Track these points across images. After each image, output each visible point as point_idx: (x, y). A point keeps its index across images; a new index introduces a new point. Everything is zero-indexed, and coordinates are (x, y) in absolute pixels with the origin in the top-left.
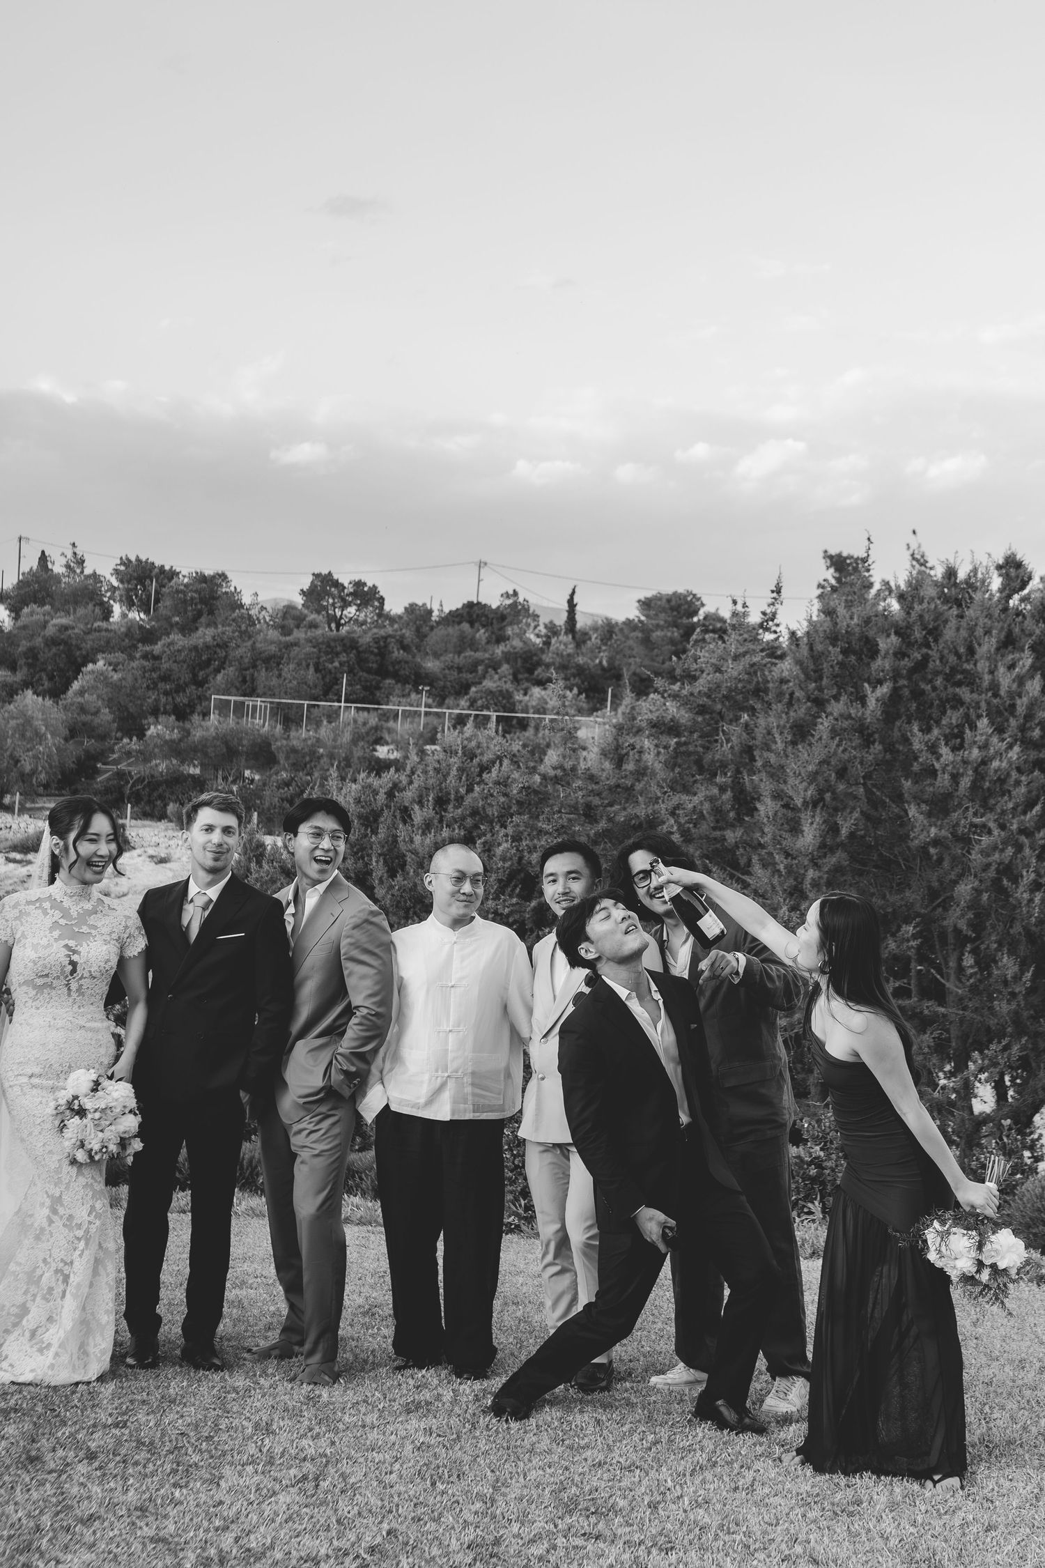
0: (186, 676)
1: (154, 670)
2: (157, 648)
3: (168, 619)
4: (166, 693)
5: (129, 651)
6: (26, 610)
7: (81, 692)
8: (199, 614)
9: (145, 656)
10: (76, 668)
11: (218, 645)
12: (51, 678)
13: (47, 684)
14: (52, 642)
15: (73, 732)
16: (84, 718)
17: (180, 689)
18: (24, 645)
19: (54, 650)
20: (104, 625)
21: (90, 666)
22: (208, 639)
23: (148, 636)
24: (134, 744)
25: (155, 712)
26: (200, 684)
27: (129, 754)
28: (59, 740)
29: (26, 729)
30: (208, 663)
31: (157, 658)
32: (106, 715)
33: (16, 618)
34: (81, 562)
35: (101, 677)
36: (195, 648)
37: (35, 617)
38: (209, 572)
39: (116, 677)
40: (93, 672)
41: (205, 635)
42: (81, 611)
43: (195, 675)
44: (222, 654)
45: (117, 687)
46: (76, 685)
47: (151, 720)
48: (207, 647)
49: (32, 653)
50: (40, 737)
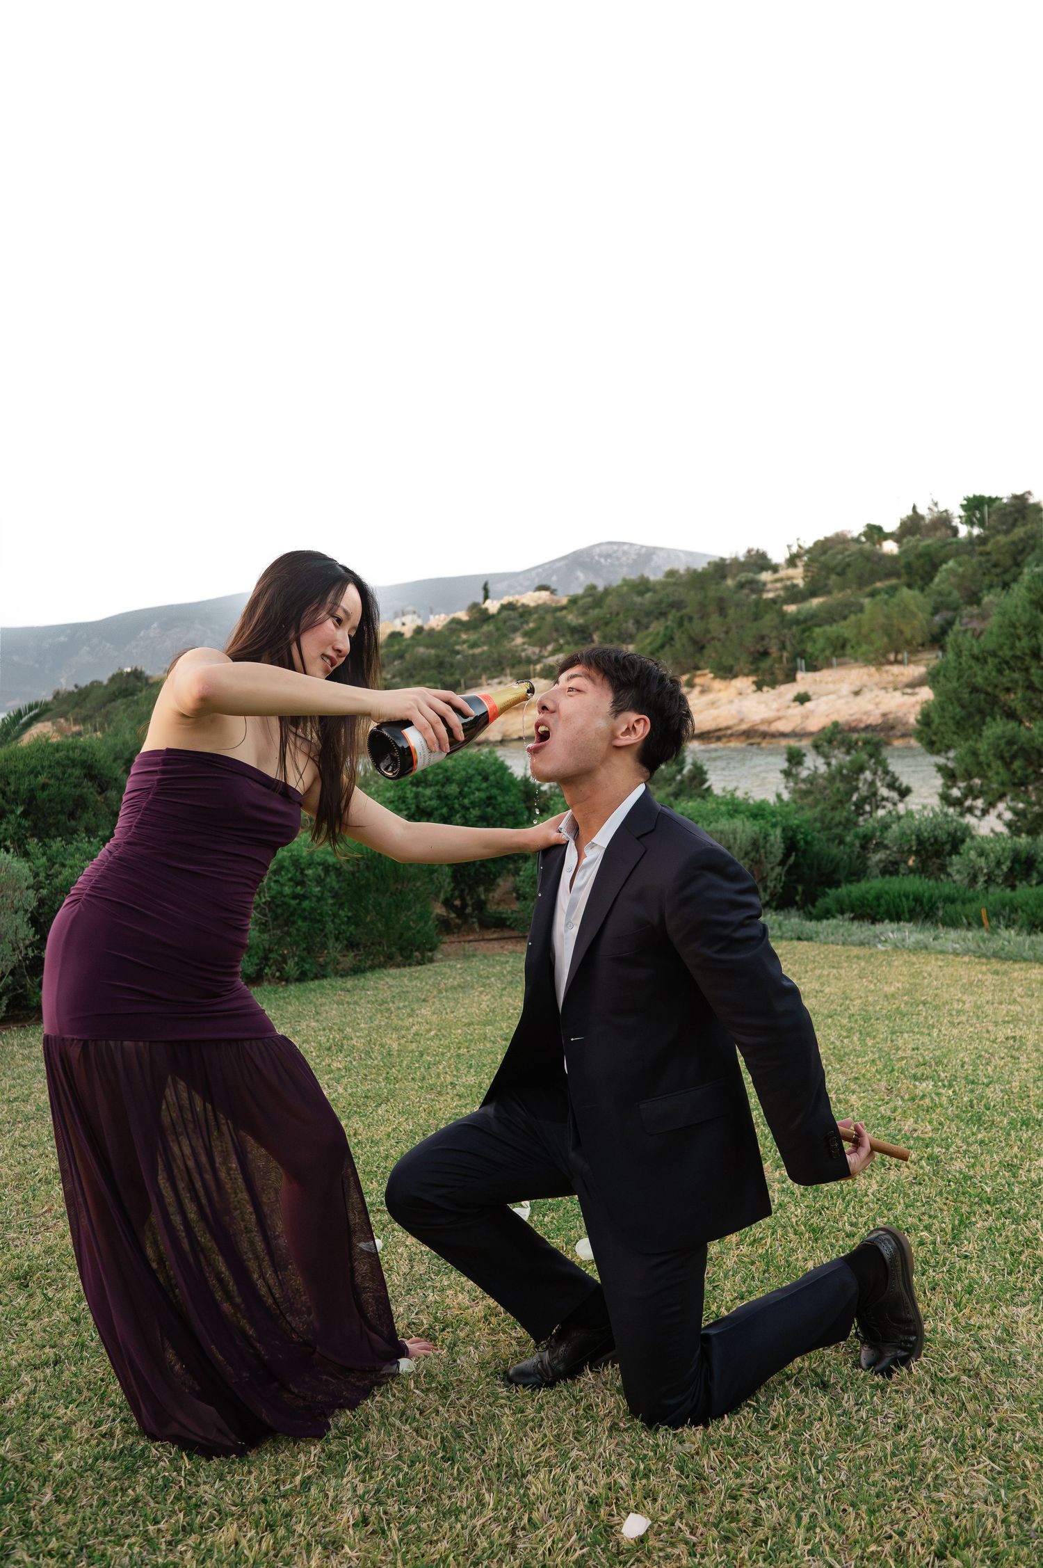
0: (1009, 562)
1: (988, 561)
2: (989, 547)
3: (994, 528)
4: (997, 575)
5: (971, 553)
6: (905, 541)
7: (938, 585)
8: (1016, 520)
9: (981, 554)
10: (935, 567)
11: (1029, 538)
12: (922, 578)
13: (920, 583)
14: (920, 556)
15: (936, 611)
16: (940, 599)
17: (1006, 571)
18: (902, 562)
19: (922, 561)
20: (954, 540)
21: (944, 566)
22: (1022, 535)
23: (982, 540)
24: (975, 610)
25: (991, 587)
26: (1018, 565)
27: (972, 617)
28: (927, 616)
29: (905, 613)
30: (1022, 551)
31: (988, 554)
32: (956, 594)
33: (900, 547)
34: (936, 504)
35: (952, 572)
36: (1013, 543)
37: (911, 544)
38: (1019, 492)
39: (961, 570)
40: (946, 570)
41: (1019, 532)
42: (938, 534)
43: (1015, 559)
44: (1031, 542)
45: (963, 577)
46: (937, 580)
47: (985, 592)
48: (1022, 540)
49: (909, 566)
50: (914, 615)
